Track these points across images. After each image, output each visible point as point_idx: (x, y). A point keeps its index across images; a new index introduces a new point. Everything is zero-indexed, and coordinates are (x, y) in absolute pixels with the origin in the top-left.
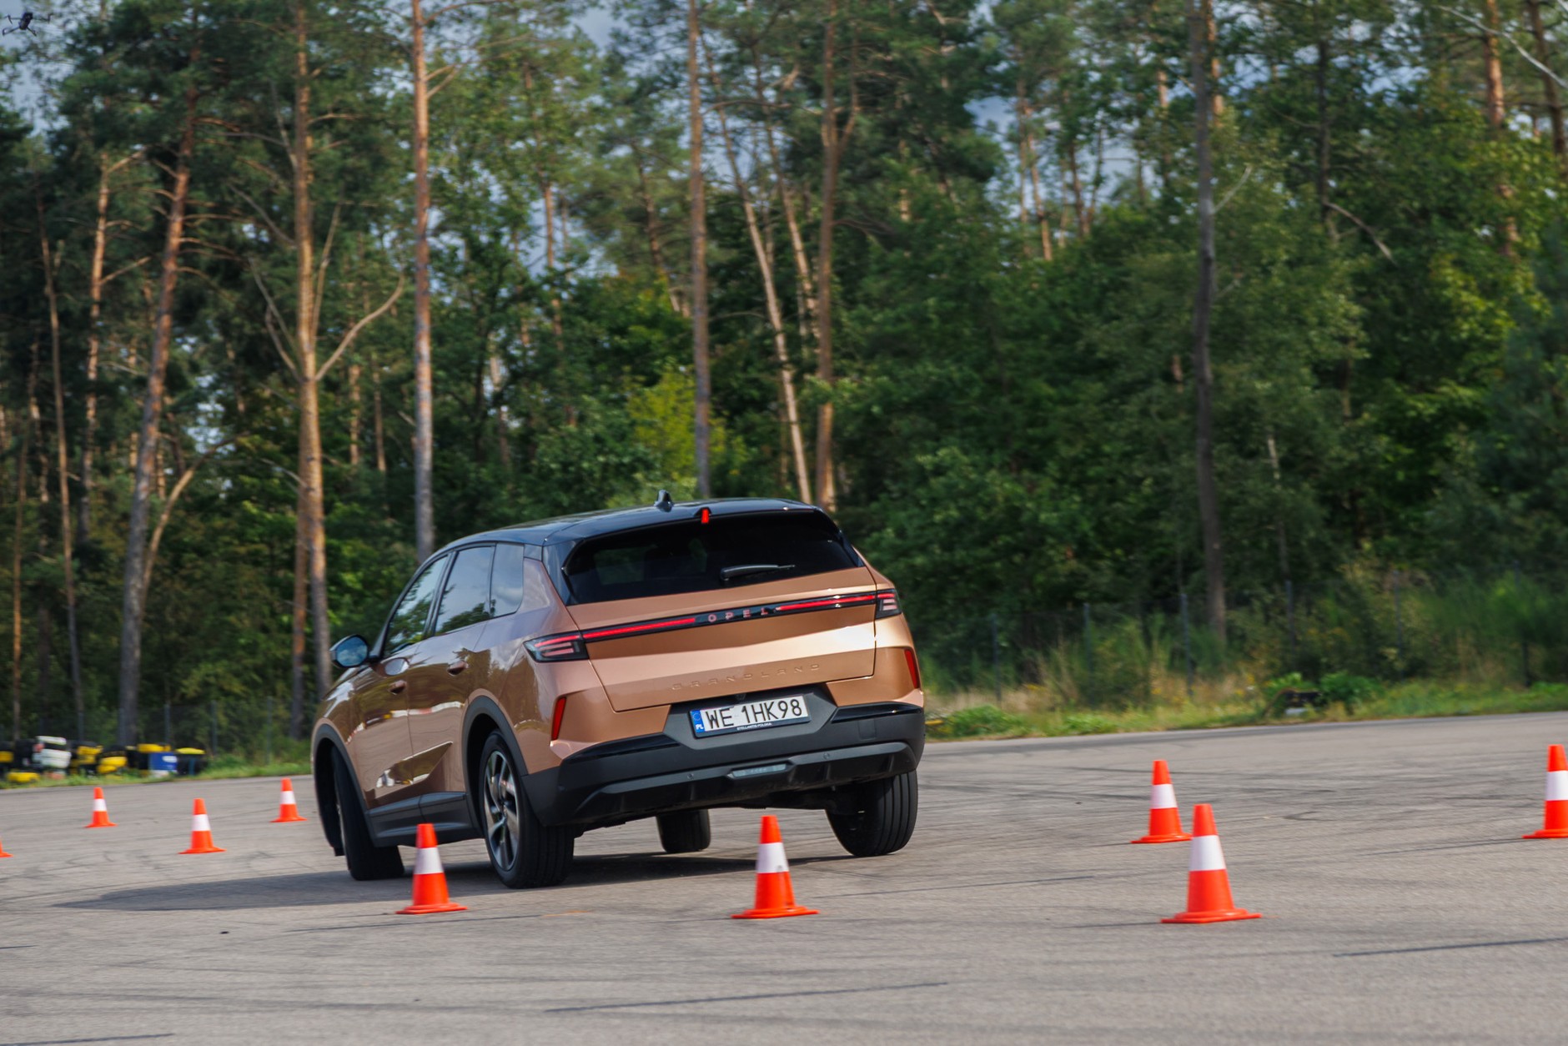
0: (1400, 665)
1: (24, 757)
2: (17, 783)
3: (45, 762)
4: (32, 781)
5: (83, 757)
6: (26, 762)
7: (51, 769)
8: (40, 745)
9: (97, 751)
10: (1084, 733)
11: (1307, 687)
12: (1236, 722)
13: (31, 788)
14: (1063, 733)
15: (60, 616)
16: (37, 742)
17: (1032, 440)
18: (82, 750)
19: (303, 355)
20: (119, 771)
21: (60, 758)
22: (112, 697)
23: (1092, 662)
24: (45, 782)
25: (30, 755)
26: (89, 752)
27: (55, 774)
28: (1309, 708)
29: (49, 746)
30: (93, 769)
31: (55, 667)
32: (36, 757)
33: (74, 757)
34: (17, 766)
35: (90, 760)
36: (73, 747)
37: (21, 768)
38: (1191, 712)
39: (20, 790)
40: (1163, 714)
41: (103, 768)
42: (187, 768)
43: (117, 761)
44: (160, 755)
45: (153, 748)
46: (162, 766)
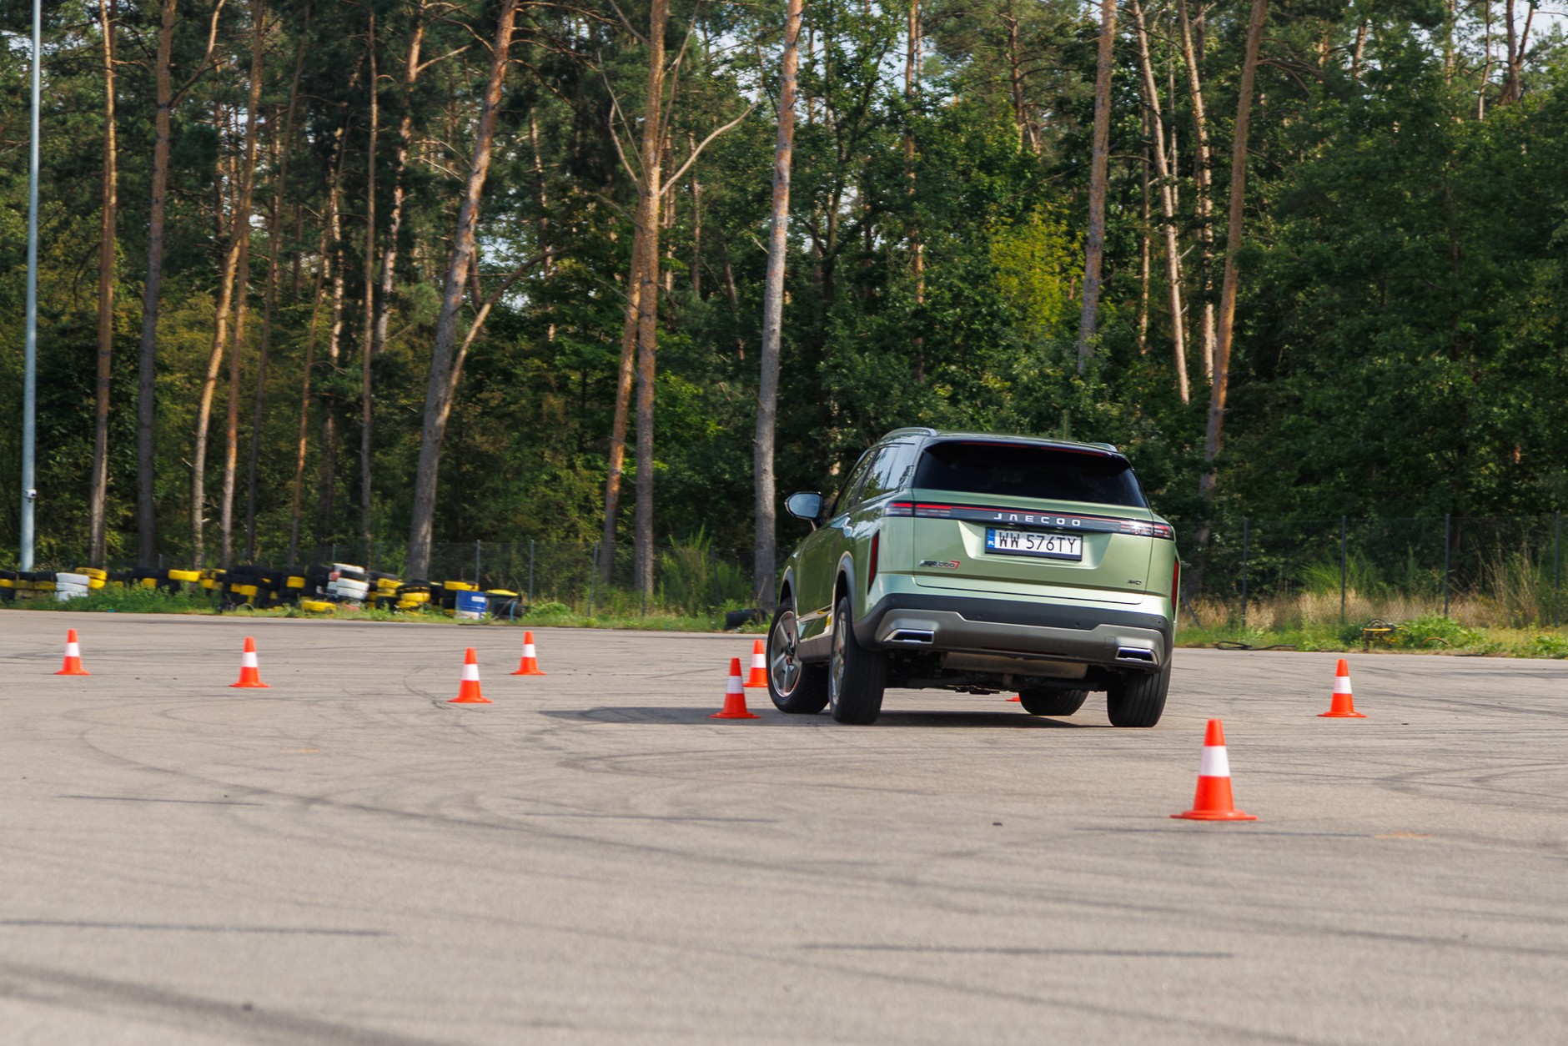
1: (317, 584)
2: (311, 612)
3: (341, 592)
4: (328, 612)
5: (383, 589)
6: (319, 590)
7: (347, 600)
8: (337, 573)
9: (399, 584)
13: (328, 620)
16: (333, 569)
18: (381, 582)
19: (648, 167)
20: (424, 606)
21: (359, 589)
22: (402, 527)
24: (343, 614)
25: (324, 584)
26: (390, 585)
27: (352, 605)
29: (346, 574)
30: (393, 603)
32: (331, 586)
33: (373, 588)
34: (311, 593)
35: (391, 593)
36: (372, 578)
37: (315, 596)
39: (315, 620)
41: (404, 604)
42: (501, 610)
43: (421, 597)
44: (469, 594)
45: (463, 586)
46: (469, 606)
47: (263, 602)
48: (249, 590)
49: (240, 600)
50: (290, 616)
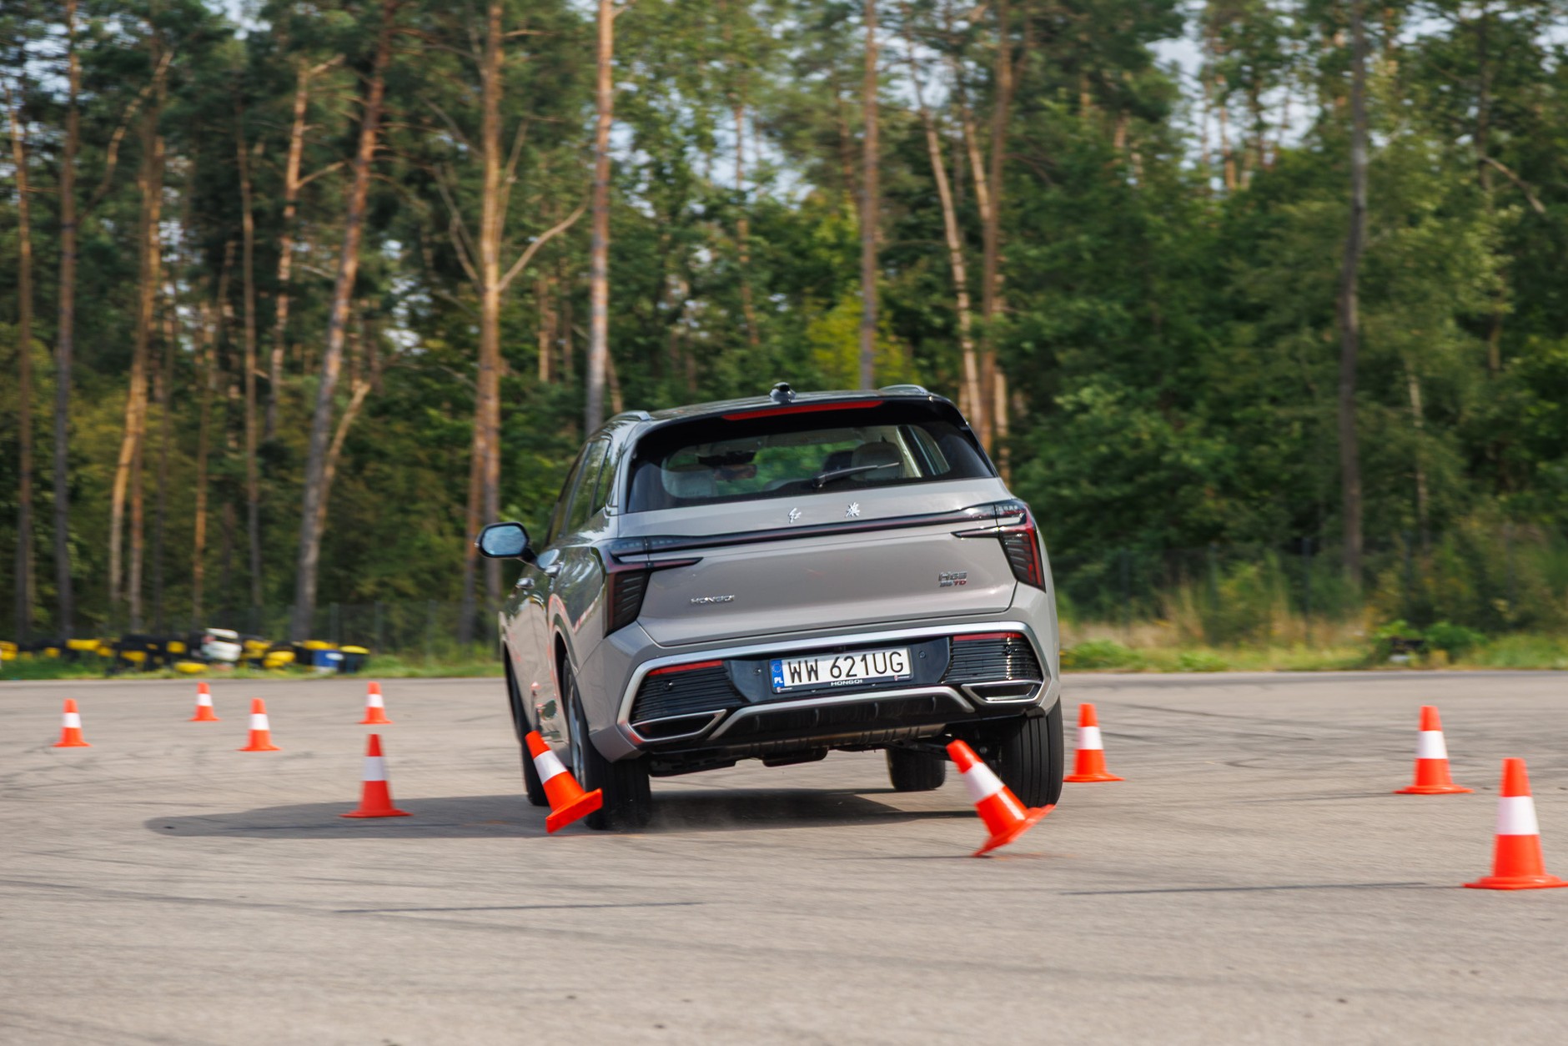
0: (1511, 617)
1: (194, 648)
2: (185, 673)
3: (214, 654)
4: (200, 672)
5: (252, 651)
6: (195, 653)
7: (219, 661)
8: (210, 637)
9: (264, 645)
10: (1198, 670)
11: (1414, 634)
12: (1345, 667)
13: (198, 679)
14: (1177, 670)
15: (242, 510)
16: (205, 635)
17: (1183, 380)
18: (251, 644)
19: (485, 265)
20: (289, 665)
21: (230, 651)
22: (289, 593)
23: (1216, 601)
24: (212, 674)
25: (200, 646)
26: (258, 646)
27: (223, 667)
28: (1412, 657)
29: (219, 639)
30: (259, 663)
31: (236, 562)
32: (206, 649)
33: (244, 651)
34: (186, 656)
35: (257, 654)
36: (241, 641)
37: (191, 659)
38: (1301, 655)
39: (186, 680)
40: (1278, 655)
41: (270, 663)
42: (350, 666)
43: (284, 656)
44: (324, 652)
45: (320, 645)
46: (326, 662)
47: (150, 666)
48: (137, 656)
49: (129, 665)
50: (167, 677)
